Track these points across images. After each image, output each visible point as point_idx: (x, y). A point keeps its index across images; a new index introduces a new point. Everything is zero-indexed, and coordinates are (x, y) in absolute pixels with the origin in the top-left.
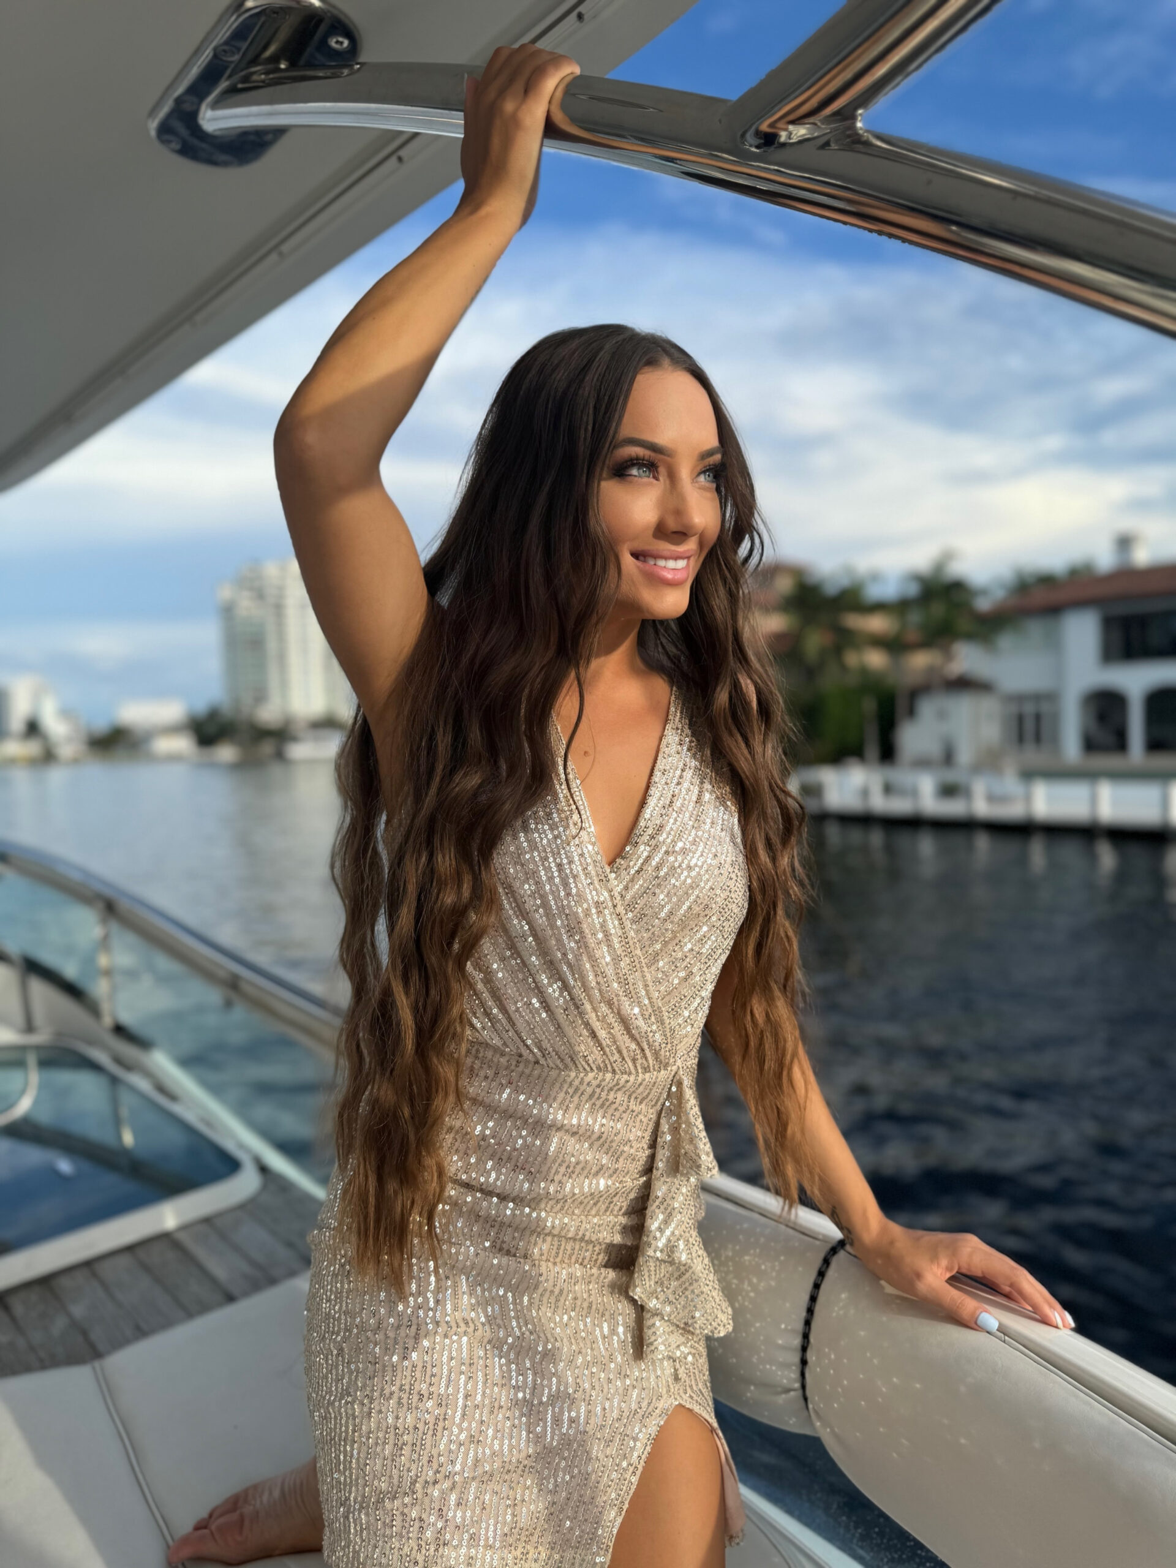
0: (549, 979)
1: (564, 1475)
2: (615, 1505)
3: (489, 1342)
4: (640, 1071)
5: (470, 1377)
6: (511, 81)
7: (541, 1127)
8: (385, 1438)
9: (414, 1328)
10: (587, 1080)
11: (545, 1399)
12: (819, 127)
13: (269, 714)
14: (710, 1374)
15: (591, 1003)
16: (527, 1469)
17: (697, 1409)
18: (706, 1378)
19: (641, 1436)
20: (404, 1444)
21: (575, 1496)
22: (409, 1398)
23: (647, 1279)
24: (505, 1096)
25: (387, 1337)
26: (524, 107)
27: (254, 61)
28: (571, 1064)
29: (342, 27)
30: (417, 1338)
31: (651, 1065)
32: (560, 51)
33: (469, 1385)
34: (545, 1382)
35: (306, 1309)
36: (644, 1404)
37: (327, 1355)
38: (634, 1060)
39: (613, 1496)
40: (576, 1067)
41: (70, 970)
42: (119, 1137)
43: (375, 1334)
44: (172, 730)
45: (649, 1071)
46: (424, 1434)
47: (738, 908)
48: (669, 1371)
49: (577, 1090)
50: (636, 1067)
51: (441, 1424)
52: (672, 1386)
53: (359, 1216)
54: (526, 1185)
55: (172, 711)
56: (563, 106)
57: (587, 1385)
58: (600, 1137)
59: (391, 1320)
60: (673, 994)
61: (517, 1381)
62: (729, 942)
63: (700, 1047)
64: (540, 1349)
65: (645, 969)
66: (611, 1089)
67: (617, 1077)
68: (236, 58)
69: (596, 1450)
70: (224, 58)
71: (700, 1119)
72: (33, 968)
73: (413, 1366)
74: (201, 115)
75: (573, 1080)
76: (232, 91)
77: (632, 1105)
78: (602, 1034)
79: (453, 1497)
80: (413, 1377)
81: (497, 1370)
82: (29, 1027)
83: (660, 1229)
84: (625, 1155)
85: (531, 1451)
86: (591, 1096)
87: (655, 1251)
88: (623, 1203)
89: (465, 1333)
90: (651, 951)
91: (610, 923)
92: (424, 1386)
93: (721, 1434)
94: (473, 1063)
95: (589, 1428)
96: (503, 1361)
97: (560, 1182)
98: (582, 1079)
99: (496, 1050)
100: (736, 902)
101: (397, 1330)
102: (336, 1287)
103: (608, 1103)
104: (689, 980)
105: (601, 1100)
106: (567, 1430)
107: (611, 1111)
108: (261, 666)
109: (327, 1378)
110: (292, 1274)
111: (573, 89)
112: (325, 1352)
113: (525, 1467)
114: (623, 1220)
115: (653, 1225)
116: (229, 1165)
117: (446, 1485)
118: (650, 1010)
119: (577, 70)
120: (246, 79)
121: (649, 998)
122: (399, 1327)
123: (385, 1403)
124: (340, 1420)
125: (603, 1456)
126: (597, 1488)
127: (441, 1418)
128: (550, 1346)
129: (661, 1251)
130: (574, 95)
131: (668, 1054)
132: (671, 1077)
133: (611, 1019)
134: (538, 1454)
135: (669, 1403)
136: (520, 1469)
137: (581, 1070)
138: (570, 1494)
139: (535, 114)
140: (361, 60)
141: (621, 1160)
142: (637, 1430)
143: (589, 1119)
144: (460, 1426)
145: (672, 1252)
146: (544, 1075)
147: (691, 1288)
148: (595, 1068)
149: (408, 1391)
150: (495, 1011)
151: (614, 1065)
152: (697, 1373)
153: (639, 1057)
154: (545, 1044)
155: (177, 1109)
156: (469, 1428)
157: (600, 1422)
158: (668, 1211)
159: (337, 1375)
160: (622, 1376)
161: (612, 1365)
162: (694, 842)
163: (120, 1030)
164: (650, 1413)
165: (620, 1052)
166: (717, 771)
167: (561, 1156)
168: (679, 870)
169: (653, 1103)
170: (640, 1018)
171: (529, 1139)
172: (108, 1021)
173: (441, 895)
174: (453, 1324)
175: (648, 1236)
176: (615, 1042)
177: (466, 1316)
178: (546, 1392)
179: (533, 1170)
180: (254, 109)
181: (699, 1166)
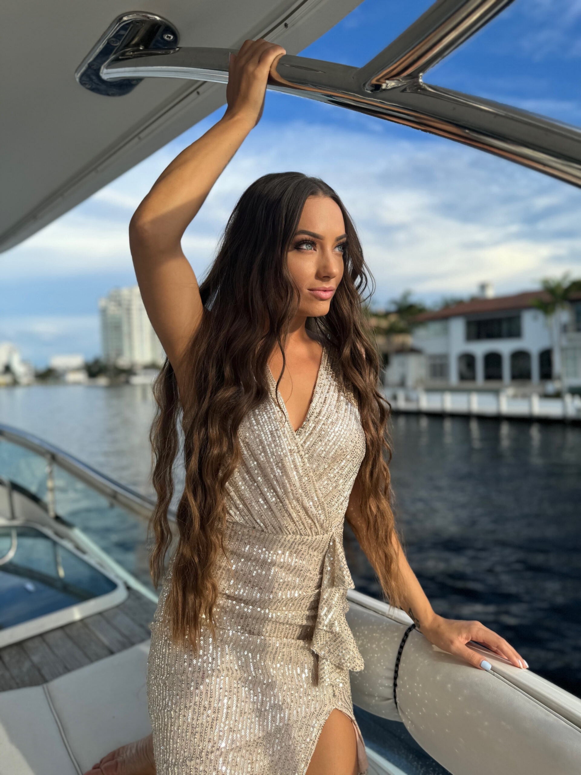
0: (267, 488)
1: (278, 746)
2: (304, 761)
3: (240, 679)
4: (314, 534)
5: (230, 698)
6: (252, 56)
7: (265, 564)
8: (187, 729)
9: (201, 673)
10: (287, 539)
11: (267, 708)
12: (401, 82)
13: (123, 362)
14: (351, 692)
15: (289, 500)
16: (258, 745)
17: (344, 710)
18: (349, 694)
19: (316, 725)
20: (196, 732)
21: (283, 757)
22: (199, 709)
23: (319, 641)
24: (247, 549)
25: (188, 678)
26: (258, 69)
27: (127, 46)
28: (279, 531)
29: (169, 29)
30: (203, 678)
31: (319, 531)
32: (275, 42)
33: (229, 702)
34: (268, 699)
35: (148, 662)
36: (318, 709)
37: (158, 686)
38: (311, 528)
39: (303, 756)
40: (282, 532)
41: (33, 489)
42: (57, 572)
43: (182, 676)
44: (77, 370)
45: (319, 534)
46: (207, 727)
47: (361, 452)
48: (331, 691)
49: (283, 544)
50: (312, 532)
51: (215, 722)
52: (332, 699)
53: (174, 613)
54: (259, 595)
55: (77, 360)
56: (278, 69)
57: (289, 700)
58: (295, 568)
59: (190, 669)
60: (329, 495)
61: (253, 699)
62: (357, 469)
63: (344, 524)
64: (265, 682)
65: (315, 483)
66: (300, 544)
67: (302, 537)
68: (118, 44)
69: (295, 733)
70: (112, 44)
71: (345, 559)
72: (15, 487)
73: (201, 693)
74: (101, 71)
75: (281, 539)
76: (117, 60)
77: (311, 552)
78: (294, 515)
79: (221, 760)
80: (201, 698)
81: (243, 694)
82: (13, 517)
83: (325, 615)
84: (308, 577)
85: (260, 735)
86: (290, 548)
87: (323, 626)
88: (307, 603)
89: (227, 675)
90: (318, 473)
91: (297, 460)
92: (207, 703)
93: (356, 723)
94: (231, 533)
95: (290, 722)
96: (247, 689)
97: (276, 593)
98: (285, 538)
99: (242, 525)
100: (359, 448)
101: (193, 674)
102: (163, 652)
103: (298, 551)
104: (337, 488)
105: (295, 549)
106: (279, 723)
107: (300, 555)
108: (120, 338)
109: (158, 697)
110: (142, 641)
111: (282, 61)
112: (157, 685)
113: (257, 743)
114: (307, 613)
115: (322, 612)
116: (111, 586)
117: (218, 753)
118: (318, 503)
119: (284, 52)
120: (123, 54)
121: (318, 497)
122: (194, 672)
123: (187, 711)
124: (164, 720)
125: (297, 736)
126: (294, 752)
127: (215, 719)
128: (270, 681)
129: (326, 626)
130: (283, 64)
131: (327, 525)
132: (330, 538)
133: (299, 508)
134: (264, 736)
135: (330, 708)
136: (255, 744)
137: (285, 534)
138: (281, 756)
139: (263, 72)
140: (179, 46)
141: (306, 581)
142: (314, 722)
143: (289, 559)
144: (224, 723)
145: (332, 627)
146: (266, 537)
147: (341, 646)
148: (291, 533)
149: (198, 705)
150: (241, 506)
151: (301, 531)
152: (344, 692)
153: (313, 527)
154: (267, 522)
155: (86, 558)
156: (229, 724)
157: (295, 719)
158: (330, 606)
159: (163, 696)
160: (307, 695)
161: (302, 689)
162: (337, 419)
163: (58, 518)
164: (320, 714)
165: (303, 524)
166: (347, 387)
167: (276, 579)
168: (330, 433)
169: (321, 551)
170: (313, 507)
171: (259, 571)
172: (52, 514)
173: (212, 450)
174: (221, 670)
175: (320, 619)
176: (301, 519)
177: (228, 666)
178: (268, 704)
179: (262, 587)
180: (127, 69)
181: (344, 582)
